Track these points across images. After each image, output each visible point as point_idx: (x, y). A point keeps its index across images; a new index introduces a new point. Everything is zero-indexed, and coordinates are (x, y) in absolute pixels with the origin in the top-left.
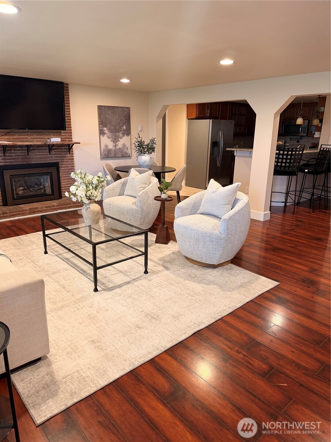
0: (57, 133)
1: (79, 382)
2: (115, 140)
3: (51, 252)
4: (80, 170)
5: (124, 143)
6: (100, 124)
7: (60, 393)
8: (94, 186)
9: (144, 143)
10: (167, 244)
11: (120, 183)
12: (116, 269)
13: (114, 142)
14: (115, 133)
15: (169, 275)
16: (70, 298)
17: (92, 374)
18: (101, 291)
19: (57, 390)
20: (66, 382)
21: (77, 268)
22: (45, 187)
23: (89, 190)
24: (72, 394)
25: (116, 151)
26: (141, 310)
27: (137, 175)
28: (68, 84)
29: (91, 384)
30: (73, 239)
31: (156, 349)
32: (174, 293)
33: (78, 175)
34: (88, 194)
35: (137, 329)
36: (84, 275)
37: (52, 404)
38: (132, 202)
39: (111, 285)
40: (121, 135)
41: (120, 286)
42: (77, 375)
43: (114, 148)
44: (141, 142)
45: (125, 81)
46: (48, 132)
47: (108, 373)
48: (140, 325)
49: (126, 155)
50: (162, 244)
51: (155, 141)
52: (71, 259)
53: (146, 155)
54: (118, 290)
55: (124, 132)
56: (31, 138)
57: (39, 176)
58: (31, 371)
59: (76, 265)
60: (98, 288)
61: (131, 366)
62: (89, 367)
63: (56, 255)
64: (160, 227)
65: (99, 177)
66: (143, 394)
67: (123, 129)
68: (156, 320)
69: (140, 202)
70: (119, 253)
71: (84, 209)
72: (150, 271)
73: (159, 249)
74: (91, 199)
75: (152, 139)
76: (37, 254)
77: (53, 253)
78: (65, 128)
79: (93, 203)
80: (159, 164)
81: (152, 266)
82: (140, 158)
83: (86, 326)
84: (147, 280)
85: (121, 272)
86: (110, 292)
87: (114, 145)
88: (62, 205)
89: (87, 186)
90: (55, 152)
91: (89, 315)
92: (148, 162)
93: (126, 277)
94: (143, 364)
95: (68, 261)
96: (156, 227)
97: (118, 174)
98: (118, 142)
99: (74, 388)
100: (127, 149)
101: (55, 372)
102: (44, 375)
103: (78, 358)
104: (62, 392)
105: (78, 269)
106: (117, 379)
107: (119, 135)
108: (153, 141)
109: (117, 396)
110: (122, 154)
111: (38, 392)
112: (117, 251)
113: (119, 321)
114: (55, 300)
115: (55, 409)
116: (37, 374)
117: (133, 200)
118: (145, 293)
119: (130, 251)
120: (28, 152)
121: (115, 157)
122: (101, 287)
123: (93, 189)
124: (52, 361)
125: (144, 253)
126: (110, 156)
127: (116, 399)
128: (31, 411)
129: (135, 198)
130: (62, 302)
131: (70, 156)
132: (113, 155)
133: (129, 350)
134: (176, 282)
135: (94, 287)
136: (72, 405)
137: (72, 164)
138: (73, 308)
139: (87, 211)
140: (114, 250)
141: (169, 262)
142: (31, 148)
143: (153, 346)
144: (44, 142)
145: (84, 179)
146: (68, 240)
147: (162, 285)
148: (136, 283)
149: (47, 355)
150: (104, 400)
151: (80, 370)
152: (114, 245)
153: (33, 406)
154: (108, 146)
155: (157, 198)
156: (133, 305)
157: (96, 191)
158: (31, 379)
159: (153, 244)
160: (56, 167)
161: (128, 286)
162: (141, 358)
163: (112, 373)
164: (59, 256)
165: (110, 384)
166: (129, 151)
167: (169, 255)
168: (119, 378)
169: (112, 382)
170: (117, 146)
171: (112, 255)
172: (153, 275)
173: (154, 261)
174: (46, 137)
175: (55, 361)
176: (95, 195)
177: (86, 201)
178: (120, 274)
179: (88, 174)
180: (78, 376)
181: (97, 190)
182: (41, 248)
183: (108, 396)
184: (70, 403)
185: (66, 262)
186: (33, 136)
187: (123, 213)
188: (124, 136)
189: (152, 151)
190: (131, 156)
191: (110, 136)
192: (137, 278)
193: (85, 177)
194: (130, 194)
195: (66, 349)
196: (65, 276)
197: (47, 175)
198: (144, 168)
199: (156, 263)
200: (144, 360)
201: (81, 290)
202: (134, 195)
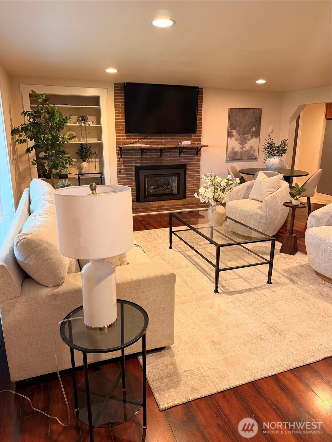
0: (187, 136)
1: (200, 379)
2: (243, 142)
3: (175, 248)
4: (211, 172)
5: (252, 145)
6: (229, 127)
7: (182, 385)
8: (222, 188)
9: (274, 145)
10: (294, 255)
11: (245, 186)
12: (237, 273)
13: (241, 144)
14: (244, 135)
15: (296, 289)
16: (192, 294)
17: (212, 375)
18: (222, 293)
19: (178, 381)
20: (187, 376)
21: (198, 266)
22: (172, 187)
23: (217, 192)
24: (193, 389)
25: (242, 153)
26: (263, 321)
27: (265, 179)
28: (202, 89)
29: (211, 384)
30: (194, 238)
31: (280, 366)
32: (302, 310)
33: (208, 177)
34: (216, 196)
35: (259, 340)
36: (205, 274)
37: (174, 393)
38: (258, 206)
39: (231, 290)
40: (250, 137)
41: (240, 292)
42: (197, 371)
43: (241, 150)
44: (271, 144)
45: (261, 82)
46: (180, 136)
47: (228, 378)
48: (262, 337)
49: (252, 158)
50: (288, 255)
51: (287, 143)
52: (193, 257)
53: (276, 158)
54: (238, 296)
55: (253, 134)
56: (165, 142)
57: (167, 176)
58: (156, 357)
59: (197, 264)
60: (218, 289)
61: (252, 376)
62: (209, 367)
63: (179, 251)
64: (287, 236)
65: (228, 179)
66: (264, 409)
67: (253, 130)
68: (280, 335)
69: (266, 207)
70: (240, 258)
71: (210, 211)
72: (273, 281)
73: (285, 259)
74: (217, 201)
75: (283, 141)
76: (163, 248)
77: (177, 249)
78: (196, 132)
79: (219, 205)
80: (289, 167)
81: (276, 276)
82: (268, 161)
83: (207, 326)
84: (270, 290)
85: (242, 277)
86: (230, 296)
87: (241, 147)
88: (186, 205)
89: (215, 188)
90: (184, 154)
91: (210, 315)
92: (277, 164)
93: (247, 283)
94: (265, 378)
95: (190, 258)
96: (281, 235)
97: (242, 177)
98: (246, 144)
99: (194, 384)
100: (255, 151)
101: (177, 363)
102: (168, 364)
103: (199, 356)
104: (184, 384)
105: (199, 268)
106: (237, 386)
107: (247, 137)
108: (284, 143)
109: (237, 404)
110: (248, 156)
111: (162, 379)
112: (237, 256)
113: (240, 328)
114: (178, 294)
115: (177, 399)
116: (162, 362)
117: (259, 204)
118: (268, 304)
119: (251, 257)
120: (161, 154)
121: (241, 159)
122: (221, 289)
123: (220, 191)
124: (174, 352)
125: (269, 262)
126: (236, 158)
127: (235, 406)
128: (156, 395)
129: (261, 203)
130: (185, 297)
131: (198, 159)
132: (238, 157)
133: (250, 360)
134: (303, 298)
135: (214, 288)
136: (193, 400)
137: (198, 166)
138: (195, 304)
139: (213, 212)
140: (234, 254)
141: (296, 275)
142: (164, 151)
143: (277, 361)
144: (176, 145)
145: (213, 181)
146: (190, 238)
147: (287, 299)
148: (258, 292)
149: (171, 346)
150: (223, 404)
151: (201, 368)
152: (235, 249)
153: (158, 391)
154: (235, 148)
155: (286, 204)
156: (255, 314)
157: (223, 193)
158: (156, 365)
159: (277, 253)
160: (184, 169)
161: (250, 293)
162: (262, 371)
163: (232, 379)
164: (182, 252)
165: (230, 389)
166: (256, 154)
167: (296, 267)
168: (239, 386)
169: (232, 388)
170: (244, 148)
171: (232, 258)
172: (276, 287)
173: (278, 272)
174: (178, 140)
175: (178, 353)
176: (222, 197)
177: (212, 202)
178: (241, 279)
179: (218, 177)
180: (198, 373)
181: (225, 192)
182: (166, 243)
183: (228, 401)
184: (191, 398)
185: (188, 259)
186: (167, 140)
187: (247, 217)
188: (252, 137)
189: (283, 153)
190: (258, 159)
191: (238, 138)
192: (259, 287)
193: (214, 180)
194: (255, 198)
195: (188, 344)
196: (188, 273)
197: (175, 176)
198: (271, 171)
199: (281, 274)
200: (266, 373)
201: (202, 289)
202: (260, 200)
